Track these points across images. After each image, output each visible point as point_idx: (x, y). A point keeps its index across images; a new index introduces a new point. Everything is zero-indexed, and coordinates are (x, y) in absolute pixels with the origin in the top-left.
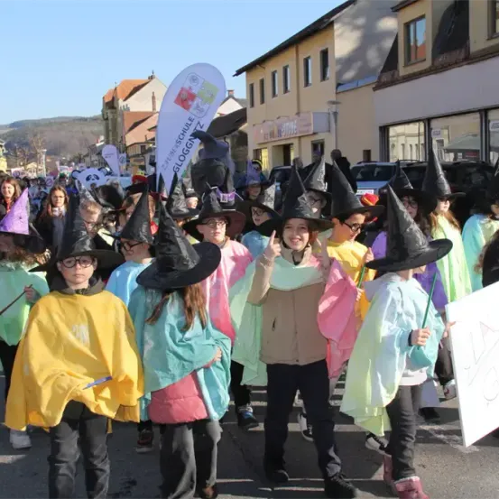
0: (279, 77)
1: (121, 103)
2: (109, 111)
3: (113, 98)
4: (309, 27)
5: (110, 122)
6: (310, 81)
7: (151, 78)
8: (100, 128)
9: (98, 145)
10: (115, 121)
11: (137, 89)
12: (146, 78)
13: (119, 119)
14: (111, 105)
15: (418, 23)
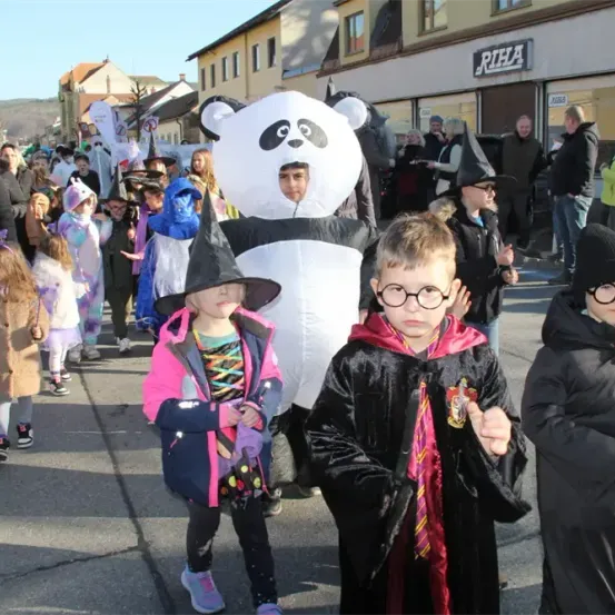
0: (229, 64)
1: (77, 86)
2: (65, 94)
3: (69, 82)
4: (257, 17)
5: (66, 103)
6: (258, 67)
7: (106, 61)
8: (58, 110)
9: (55, 126)
10: (71, 103)
11: (91, 73)
12: (100, 62)
13: (75, 101)
14: (67, 87)
15: (358, 18)
